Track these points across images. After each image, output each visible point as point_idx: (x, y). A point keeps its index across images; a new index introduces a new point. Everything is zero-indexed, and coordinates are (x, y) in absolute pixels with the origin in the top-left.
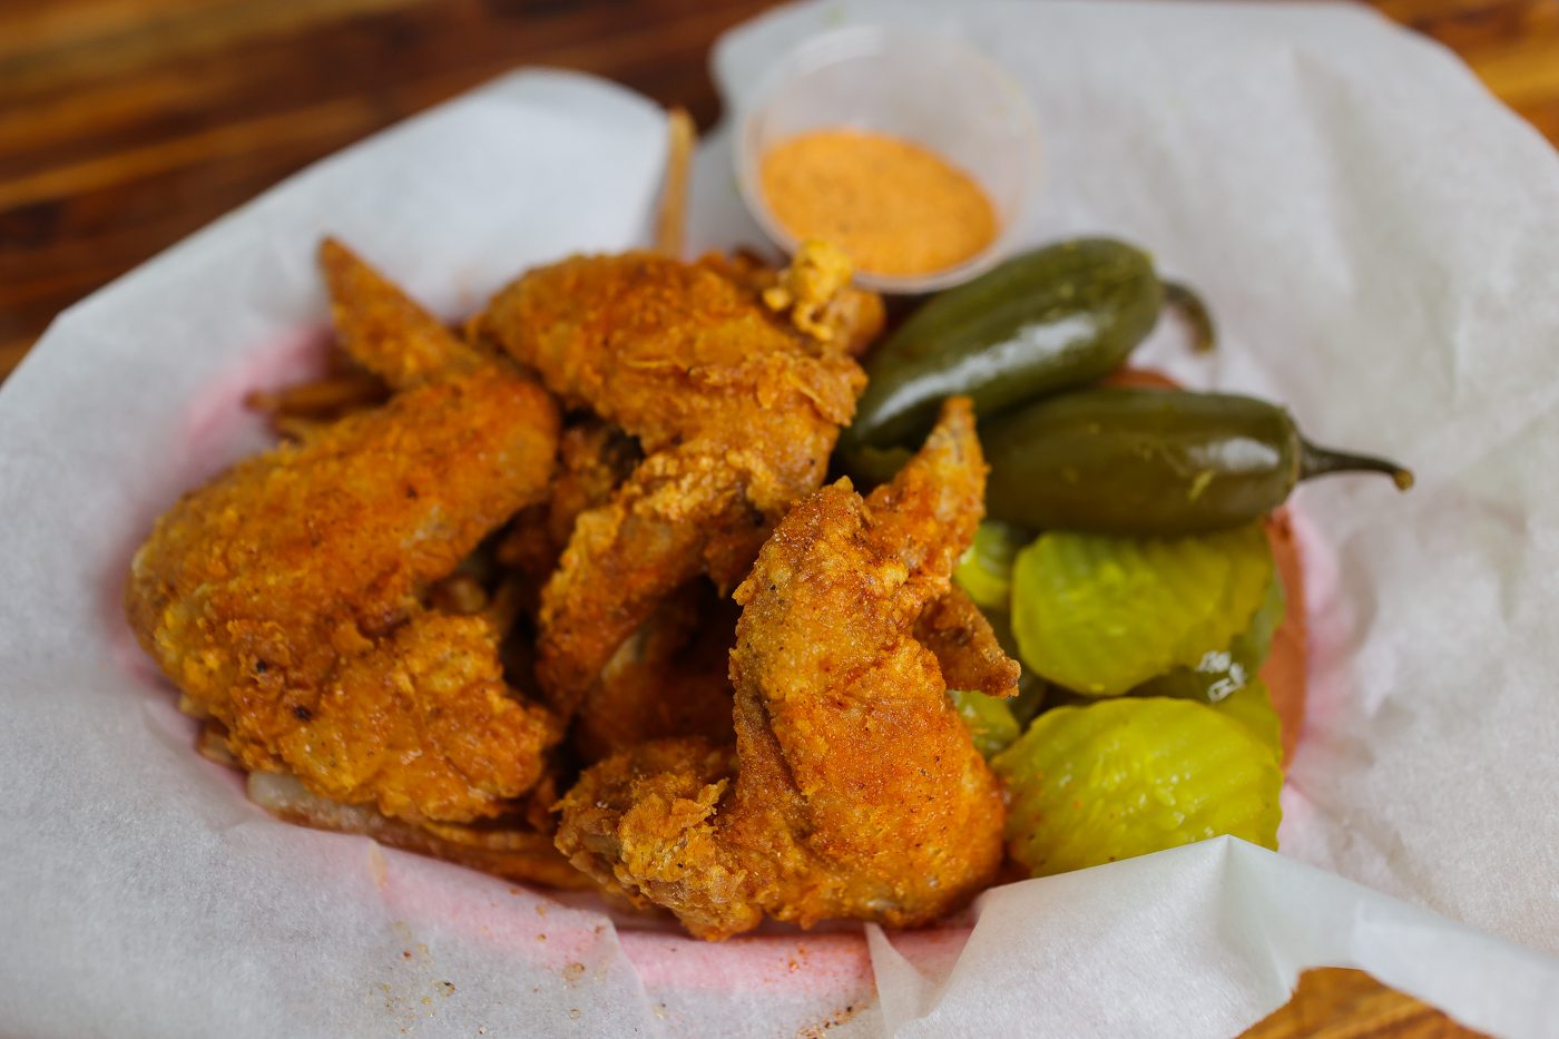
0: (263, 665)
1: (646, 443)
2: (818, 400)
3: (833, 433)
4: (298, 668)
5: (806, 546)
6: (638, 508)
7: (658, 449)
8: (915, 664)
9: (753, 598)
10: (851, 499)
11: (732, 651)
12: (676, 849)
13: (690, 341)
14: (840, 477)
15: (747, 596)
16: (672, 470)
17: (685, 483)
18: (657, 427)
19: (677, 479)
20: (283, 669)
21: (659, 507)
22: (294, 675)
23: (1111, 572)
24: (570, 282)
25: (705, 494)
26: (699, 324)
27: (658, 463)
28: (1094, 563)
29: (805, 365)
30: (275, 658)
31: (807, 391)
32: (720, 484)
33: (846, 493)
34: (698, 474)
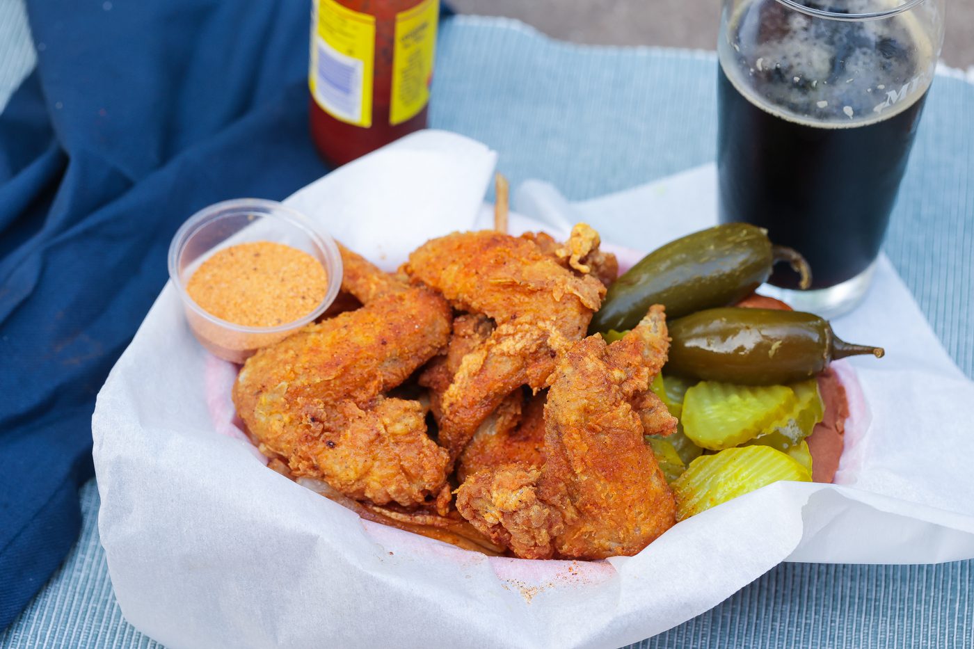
0: (314, 420)
1: (498, 320)
2: (581, 297)
3: (590, 316)
4: (329, 422)
5: (580, 359)
6: (494, 350)
7: (503, 322)
8: (629, 414)
9: (555, 381)
10: (601, 342)
11: (545, 405)
12: (518, 494)
13: (518, 271)
14: (596, 333)
15: (552, 381)
16: (511, 331)
17: (517, 337)
18: (503, 311)
19: (513, 335)
20: (322, 422)
21: (505, 349)
22: (327, 425)
23: (735, 398)
24: (456, 245)
25: (527, 341)
26: (524, 263)
27: (504, 329)
28: (727, 395)
29: (576, 282)
30: (319, 416)
31: (576, 293)
32: (535, 337)
33: (598, 339)
34: (524, 333)
